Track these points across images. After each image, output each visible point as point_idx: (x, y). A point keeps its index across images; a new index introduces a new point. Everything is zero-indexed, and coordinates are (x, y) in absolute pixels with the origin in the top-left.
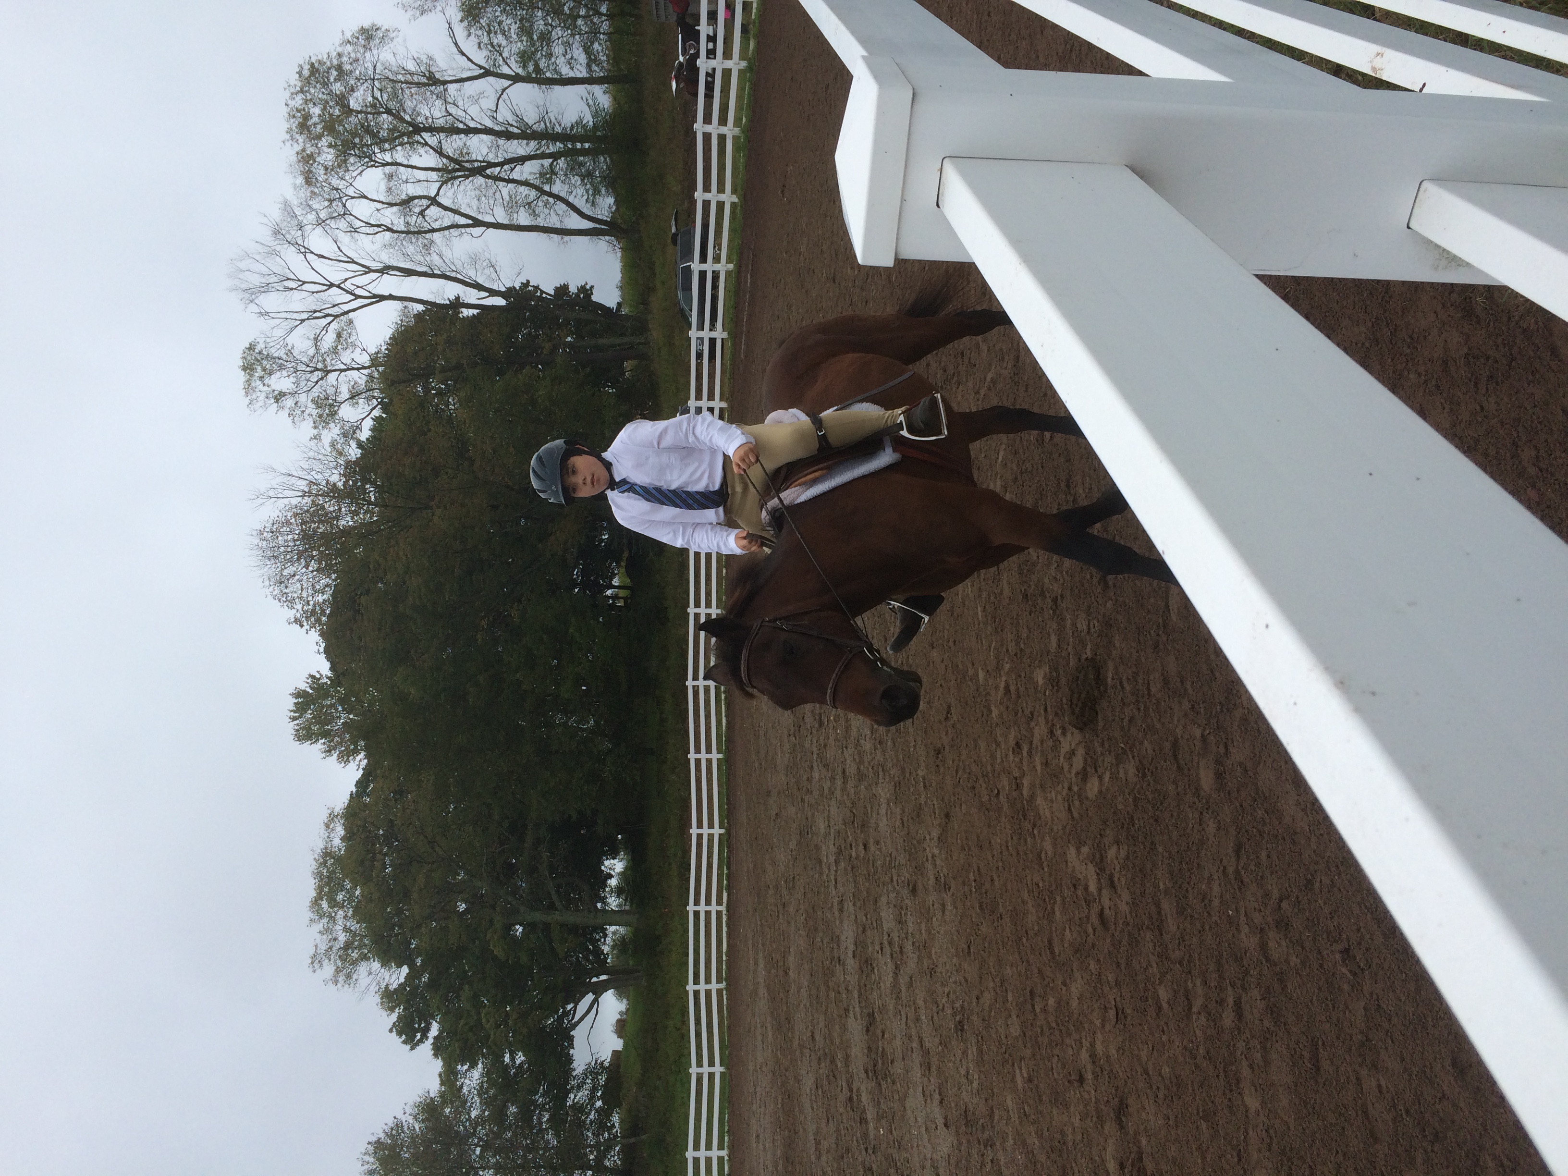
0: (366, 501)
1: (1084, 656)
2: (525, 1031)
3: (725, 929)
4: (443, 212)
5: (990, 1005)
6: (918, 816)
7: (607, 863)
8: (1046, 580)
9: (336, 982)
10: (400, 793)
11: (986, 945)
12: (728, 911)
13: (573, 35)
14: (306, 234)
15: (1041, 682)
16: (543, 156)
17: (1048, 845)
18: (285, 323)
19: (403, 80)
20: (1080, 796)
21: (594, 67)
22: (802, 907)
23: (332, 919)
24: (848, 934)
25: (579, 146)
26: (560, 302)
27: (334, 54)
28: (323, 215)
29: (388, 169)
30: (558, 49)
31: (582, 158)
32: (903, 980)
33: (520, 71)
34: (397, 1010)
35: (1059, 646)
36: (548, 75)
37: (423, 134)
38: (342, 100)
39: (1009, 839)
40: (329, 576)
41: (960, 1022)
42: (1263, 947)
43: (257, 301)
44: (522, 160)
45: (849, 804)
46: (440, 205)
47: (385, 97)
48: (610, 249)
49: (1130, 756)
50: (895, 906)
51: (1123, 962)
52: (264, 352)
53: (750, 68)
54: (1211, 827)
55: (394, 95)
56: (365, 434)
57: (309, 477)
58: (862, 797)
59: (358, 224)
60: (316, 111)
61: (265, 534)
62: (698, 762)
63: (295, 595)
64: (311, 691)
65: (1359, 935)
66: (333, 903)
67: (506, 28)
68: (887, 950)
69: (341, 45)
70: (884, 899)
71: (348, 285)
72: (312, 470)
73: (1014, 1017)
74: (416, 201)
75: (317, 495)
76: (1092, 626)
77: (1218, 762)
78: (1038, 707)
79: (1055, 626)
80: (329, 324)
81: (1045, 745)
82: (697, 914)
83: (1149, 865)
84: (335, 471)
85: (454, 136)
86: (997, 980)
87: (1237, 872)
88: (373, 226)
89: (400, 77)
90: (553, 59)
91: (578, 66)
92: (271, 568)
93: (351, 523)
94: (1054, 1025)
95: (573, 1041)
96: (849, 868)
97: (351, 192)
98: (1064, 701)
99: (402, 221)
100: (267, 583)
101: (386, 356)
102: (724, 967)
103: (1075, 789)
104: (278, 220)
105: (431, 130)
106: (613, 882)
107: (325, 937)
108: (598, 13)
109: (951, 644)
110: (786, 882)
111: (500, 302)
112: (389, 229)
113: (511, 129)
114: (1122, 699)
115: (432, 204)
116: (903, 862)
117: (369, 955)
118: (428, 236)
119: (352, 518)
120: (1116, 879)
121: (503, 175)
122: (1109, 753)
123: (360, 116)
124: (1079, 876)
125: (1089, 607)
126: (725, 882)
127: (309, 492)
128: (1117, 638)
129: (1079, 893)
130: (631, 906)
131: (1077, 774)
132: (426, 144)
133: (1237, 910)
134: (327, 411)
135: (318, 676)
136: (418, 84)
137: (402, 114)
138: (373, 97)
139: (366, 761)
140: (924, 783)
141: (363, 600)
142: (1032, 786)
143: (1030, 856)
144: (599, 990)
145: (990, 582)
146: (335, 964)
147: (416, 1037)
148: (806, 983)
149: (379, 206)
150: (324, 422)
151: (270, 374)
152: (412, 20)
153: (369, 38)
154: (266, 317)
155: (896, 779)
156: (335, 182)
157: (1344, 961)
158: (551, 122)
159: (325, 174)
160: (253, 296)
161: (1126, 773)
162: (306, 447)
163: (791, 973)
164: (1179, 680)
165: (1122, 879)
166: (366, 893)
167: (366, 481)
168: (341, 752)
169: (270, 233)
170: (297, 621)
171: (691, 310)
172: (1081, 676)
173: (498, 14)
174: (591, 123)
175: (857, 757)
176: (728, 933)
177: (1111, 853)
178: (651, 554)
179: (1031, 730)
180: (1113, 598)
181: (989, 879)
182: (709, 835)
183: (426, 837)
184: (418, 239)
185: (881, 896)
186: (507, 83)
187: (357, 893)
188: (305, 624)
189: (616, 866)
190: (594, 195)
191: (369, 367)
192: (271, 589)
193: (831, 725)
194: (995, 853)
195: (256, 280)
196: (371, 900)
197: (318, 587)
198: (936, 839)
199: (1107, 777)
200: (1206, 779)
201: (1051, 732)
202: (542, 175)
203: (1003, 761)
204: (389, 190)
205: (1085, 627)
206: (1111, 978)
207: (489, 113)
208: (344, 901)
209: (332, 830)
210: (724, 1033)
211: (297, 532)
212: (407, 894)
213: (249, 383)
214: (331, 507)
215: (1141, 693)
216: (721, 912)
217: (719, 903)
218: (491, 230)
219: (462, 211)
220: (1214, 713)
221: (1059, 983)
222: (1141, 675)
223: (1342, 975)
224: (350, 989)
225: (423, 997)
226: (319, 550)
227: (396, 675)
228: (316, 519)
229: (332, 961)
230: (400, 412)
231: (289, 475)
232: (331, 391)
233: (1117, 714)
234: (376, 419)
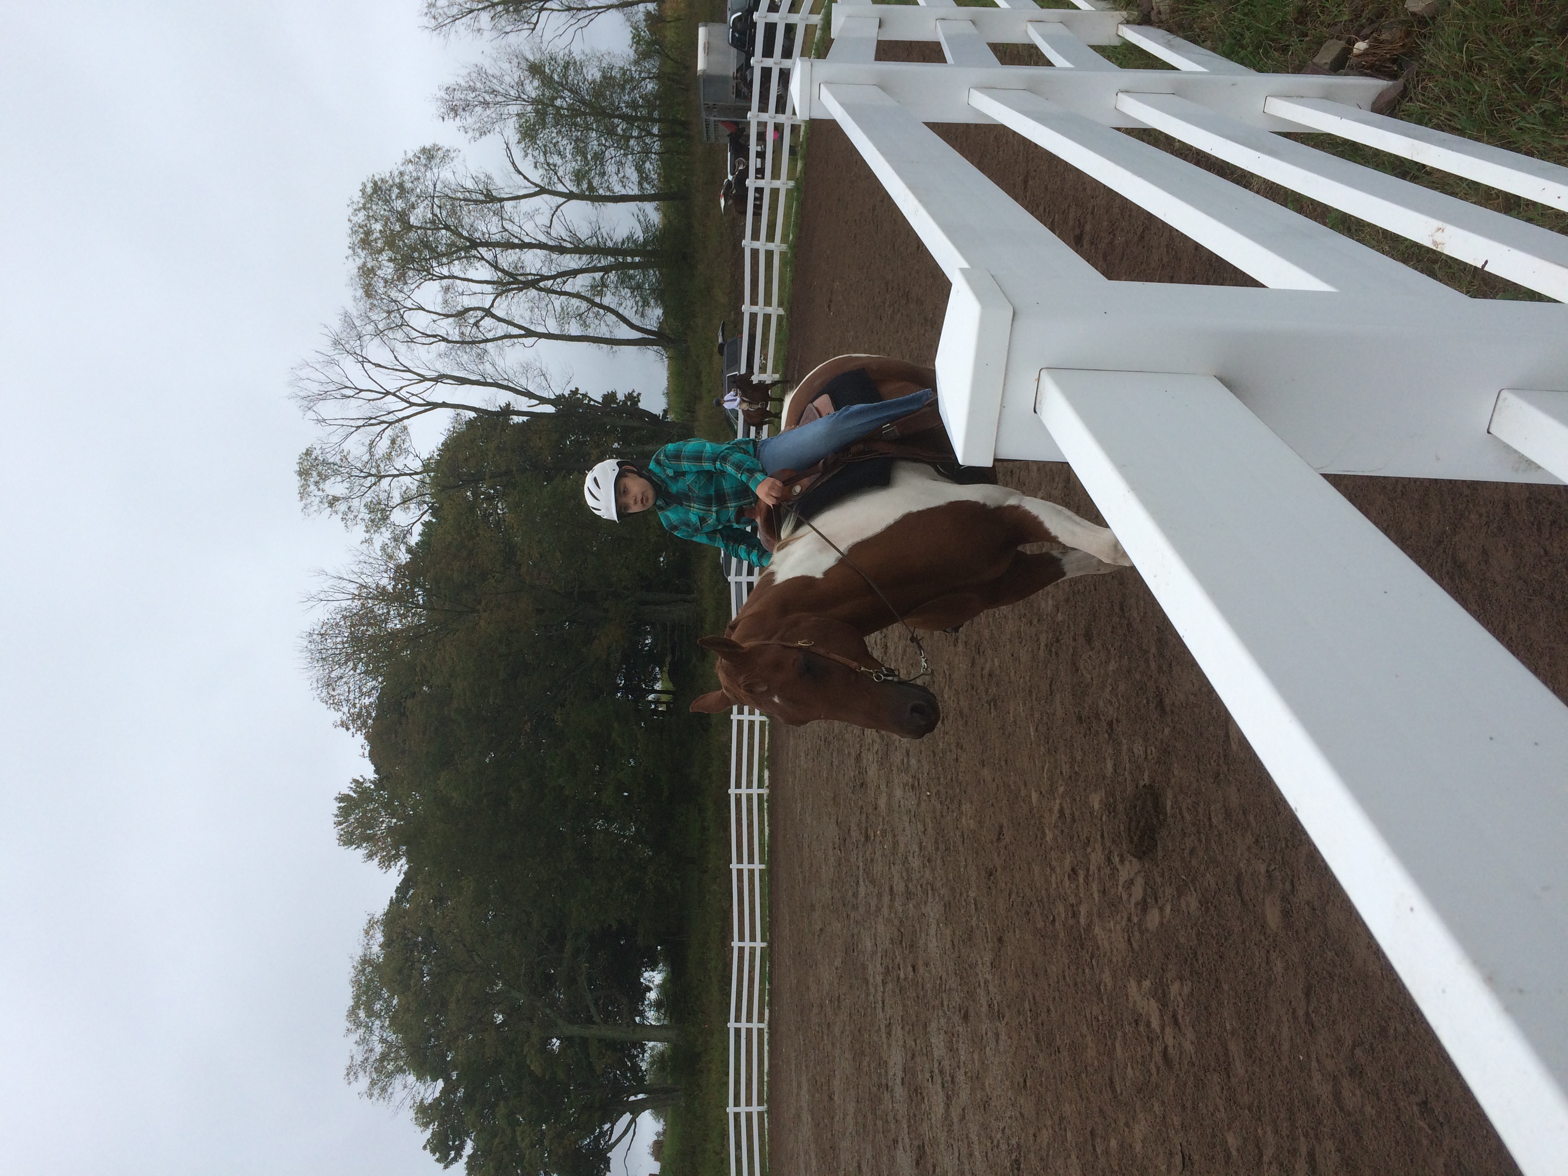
0: (414, 604)
1: (1142, 783)
2: (561, 1151)
3: (766, 1048)
4: (497, 323)
5: (1048, 1144)
6: (970, 939)
7: (646, 975)
8: (1101, 704)
9: (371, 1096)
10: (440, 900)
11: (1043, 1079)
12: (770, 1028)
13: (625, 155)
14: (364, 344)
15: (1096, 806)
16: (595, 269)
17: (1107, 977)
18: (341, 430)
19: (461, 197)
20: (1140, 928)
21: (646, 185)
22: (847, 1028)
23: (369, 1029)
24: (896, 1059)
25: (629, 259)
26: (608, 409)
27: (396, 173)
28: (381, 326)
29: (445, 282)
30: (611, 168)
31: (632, 272)
32: (955, 1114)
33: (574, 189)
34: (431, 1127)
35: (1115, 771)
36: (601, 192)
37: (480, 249)
38: (403, 217)
39: (1066, 968)
40: (374, 679)
41: (1016, 1161)
42: (1337, 1095)
43: (314, 408)
44: (574, 273)
45: (896, 922)
46: (494, 316)
47: (444, 213)
48: (658, 359)
49: (1192, 889)
50: (945, 1033)
51: (1189, 1105)
52: (320, 458)
53: (797, 188)
54: (1279, 966)
55: (453, 212)
56: (414, 539)
57: (360, 581)
58: (910, 915)
59: (415, 334)
60: (378, 226)
61: (315, 637)
62: (740, 872)
63: (342, 698)
64: (354, 795)
65: (1437, 1087)
66: (370, 1013)
67: (562, 148)
68: (938, 1079)
69: (403, 164)
70: (934, 1025)
71: (402, 393)
72: (362, 573)
73: (1073, 1157)
74: (471, 312)
75: (366, 598)
76: (1149, 752)
77: (1284, 899)
78: (1094, 832)
79: (1110, 750)
80: (384, 430)
81: (1102, 873)
82: (738, 1031)
83: (1214, 1004)
84: (385, 575)
85: (510, 251)
86: (1056, 1118)
87: (1307, 1014)
88: (429, 336)
89: (459, 195)
90: (606, 178)
91: (630, 185)
92: (318, 671)
93: (398, 626)
94: (1116, 1168)
95: (609, 1163)
96: (898, 991)
97: (408, 304)
98: (1122, 828)
99: (457, 331)
100: (315, 685)
101: (438, 462)
102: (765, 1088)
103: (1135, 920)
104: (339, 332)
105: (487, 244)
106: (652, 995)
107: (361, 1047)
108: (650, 134)
109: (1003, 763)
110: (831, 1001)
111: (550, 409)
112: (444, 340)
113: (564, 244)
114: (1182, 829)
115: (486, 315)
116: (954, 986)
117: (405, 1067)
118: (482, 345)
119: (401, 621)
120: (1180, 1017)
121: (556, 287)
122: (1170, 885)
123: (419, 231)
124: (1141, 1010)
125: (1146, 734)
126: (767, 998)
127: (359, 595)
128: (1176, 765)
129: (1141, 1029)
130: (671, 1021)
131: (1137, 904)
132: (483, 258)
133: (1308, 1056)
134: (379, 516)
135: (361, 780)
136: (476, 202)
137: (460, 230)
138: (432, 213)
139: (407, 866)
140: (975, 904)
141: (409, 703)
142: (1090, 914)
143: (1089, 988)
144: (636, 1110)
145: (1043, 702)
146: (370, 1077)
147: (449, 1155)
148: (852, 1110)
149: (435, 317)
150: (376, 526)
151: (324, 480)
152: (472, 141)
153: (431, 158)
154: (323, 424)
155: (946, 899)
156: (394, 294)
157: (1422, 1113)
158: (602, 237)
159: (385, 287)
160: (312, 404)
161: (1188, 905)
162: (357, 550)
163: (836, 1098)
164: (1241, 812)
165: (1186, 1017)
166: (403, 1002)
167: (414, 584)
168: (383, 857)
169: (330, 343)
170: (343, 724)
172: (1139, 803)
173: (554, 135)
174: (641, 239)
175: (904, 874)
176: (770, 1052)
177: (1175, 988)
178: (694, 659)
179: (1087, 856)
180: (1171, 724)
181: (1045, 1010)
182: (751, 948)
183: (465, 946)
184: (472, 349)
185: (930, 1021)
186: (561, 200)
187: (395, 1002)
188: (351, 727)
189: (654, 978)
190: (643, 306)
191: (421, 473)
192: (319, 692)
193: (878, 840)
194: (1051, 983)
195: (315, 388)
196: (408, 1009)
197: (365, 690)
198: (988, 964)
199: (1168, 909)
200: (1273, 917)
201: (1109, 860)
202: (593, 287)
203: (1058, 887)
204: (446, 302)
205: (1142, 752)
206: (1177, 1121)
207: (543, 229)
208: (382, 1010)
209: (372, 937)
210: (765, 1159)
211: (346, 635)
212: (444, 1004)
213: (305, 486)
214: (380, 610)
215: (1202, 823)
216: (763, 1029)
217: (761, 1020)
218: (543, 341)
219: (515, 322)
220: (1279, 848)
221: (1121, 1123)
222: (1202, 805)
223: (1421, 1129)
224: (386, 1103)
225: (458, 1113)
226: (367, 652)
227: (439, 779)
228: (365, 622)
229: (367, 1074)
230: (450, 517)
231: (341, 578)
232: (383, 496)
233: (1178, 844)
234: (426, 524)
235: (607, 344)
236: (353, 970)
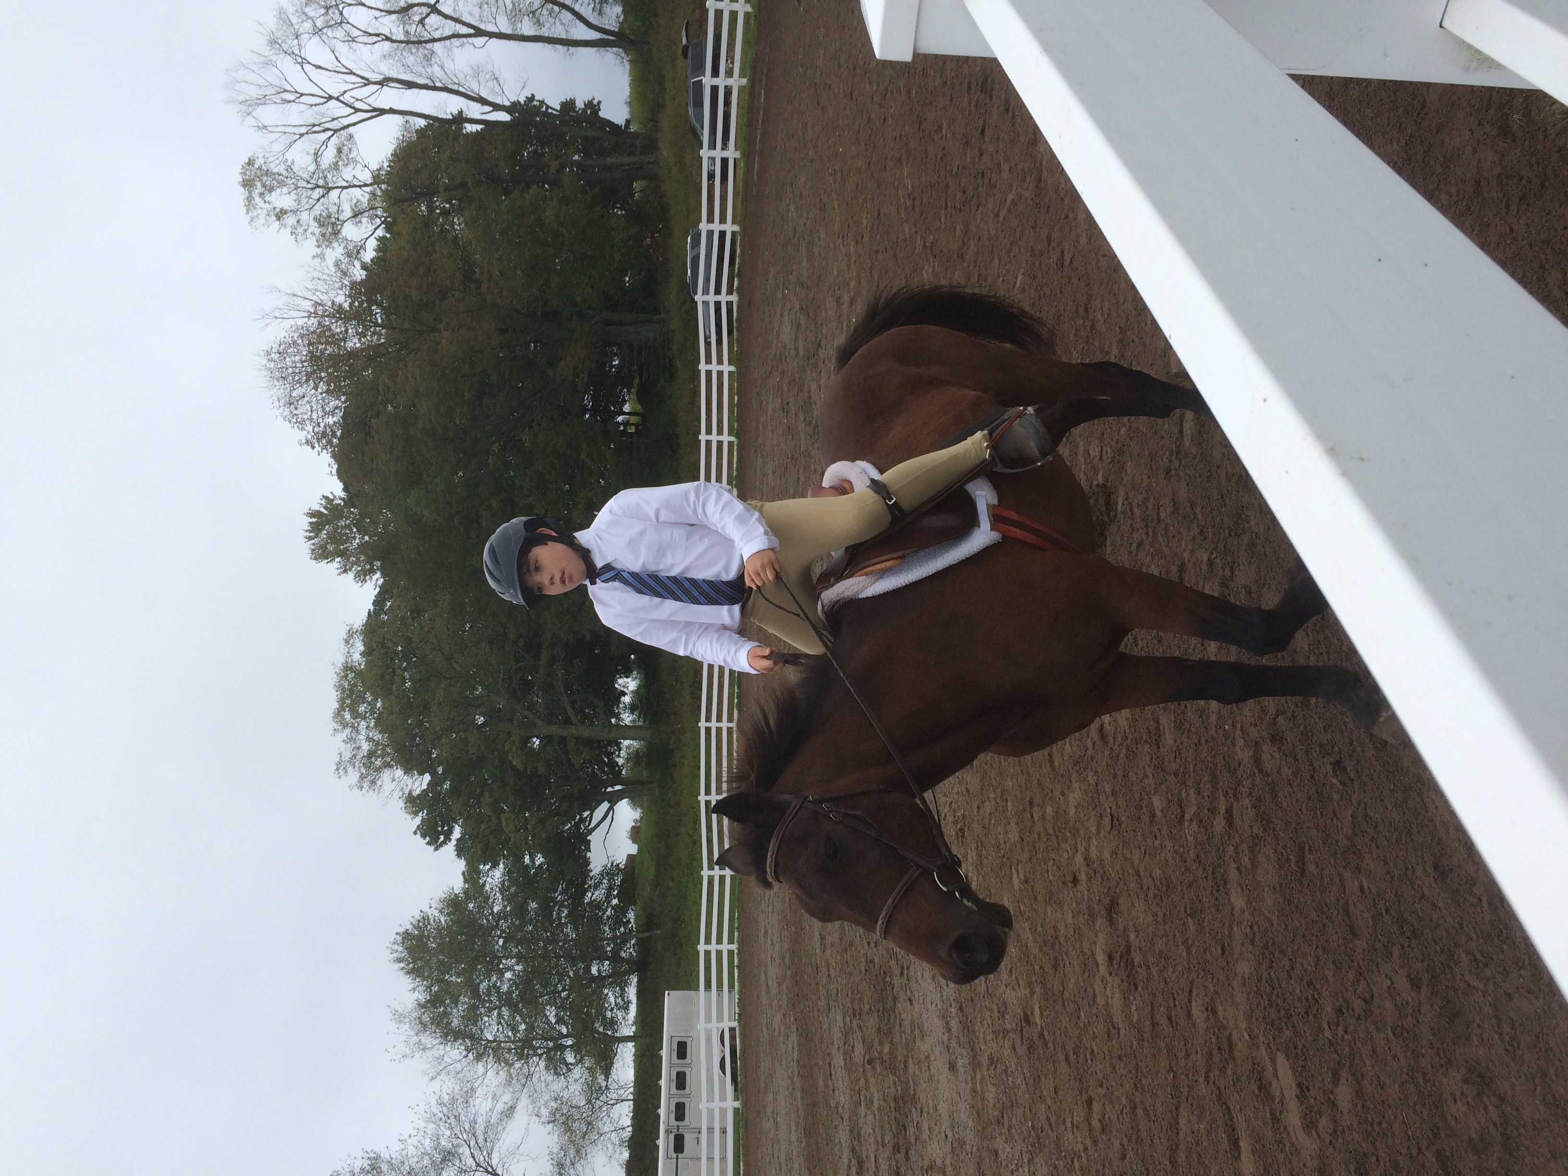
0: (372, 322)
1: (1095, 483)
2: (544, 835)
4: (444, 21)
5: (990, 814)
7: (620, 681)
9: (361, 788)
10: (417, 612)
12: (738, 726)
14: (303, 45)
18: (284, 137)
23: (355, 729)
26: (568, 118)
28: (319, 23)
34: (420, 814)
40: (338, 398)
41: (961, 830)
42: (1257, 759)
43: (253, 114)
46: (440, 13)
48: (618, 62)
51: (1120, 774)
52: (263, 167)
56: (369, 255)
57: (315, 298)
59: (356, 33)
61: (273, 355)
63: (305, 417)
64: (325, 512)
65: (1351, 748)
66: (355, 715)
71: (347, 98)
72: (317, 290)
73: (1013, 824)
74: (416, 9)
75: (323, 316)
76: (1104, 453)
77: (1223, 584)
79: (1067, 453)
80: (329, 138)
82: (708, 730)
84: (340, 292)
86: (998, 791)
88: (371, 35)
92: (280, 390)
93: (358, 345)
94: (1051, 832)
95: (589, 845)
99: (401, 29)
100: (276, 404)
101: (388, 173)
104: (274, 29)
106: (627, 699)
107: (349, 745)
111: (504, 117)
112: (388, 39)
114: (1131, 525)
115: (431, 12)
117: (392, 763)
118: (429, 46)
119: (360, 340)
125: (1103, 434)
126: (736, 701)
127: (315, 313)
128: (1129, 464)
130: (645, 722)
133: (1233, 725)
134: (330, 230)
135: (331, 497)
139: (382, 580)
141: (374, 422)
144: (614, 799)
146: (360, 771)
147: (439, 838)
149: (377, 14)
150: (327, 240)
151: (270, 192)
154: (264, 131)
157: (1335, 772)
160: (250, 109)
162: (310, 266)
164: (1189, 505)
166: (387, 705)
167: (371, 302)
168: (357, 571)
169: (265, 42)
170: (308, 442)
171: (703, 128)
178: (662, 380)
183: (444, 654)
184: (418, 50)
187: (379, 705)
188: (316, 445)
191: (371, 185)
192: (281, 410)
195: (253, 92)
196: (392, 712)
197: (328, 409)
205: (1097, 453)
206: (1108, 788)
208: (366, 712)
209: (352, 645)
211: (305, 353)
212: (427, 707)
213: (250, 199)
214: (338, 328)
215: (1150, 518)
216: (732, 728)
217: (730, 720)
218: (494, 40)
219: (463, 19)
220: (1222, 537)
221: (1057, 793)
222: (1151, 500)
223: (1332, 786)
224: (375, 795)
225: (445, 803)
226: (327, 372)
227: (409, 497)
228: (323, 340)
229: (356, 768)
230: (404, 232)
231: (294, 295)
232: (333, 209)
233: (1125, 539)
234: (380, 239)
235: (563, 45)
236: (335, 676)
